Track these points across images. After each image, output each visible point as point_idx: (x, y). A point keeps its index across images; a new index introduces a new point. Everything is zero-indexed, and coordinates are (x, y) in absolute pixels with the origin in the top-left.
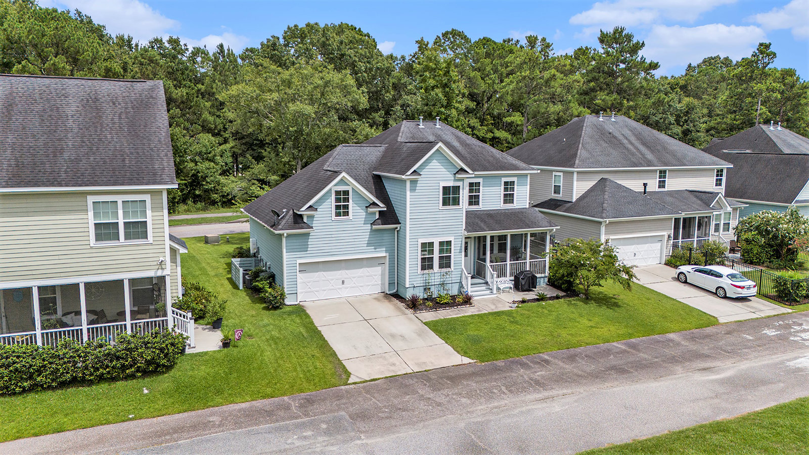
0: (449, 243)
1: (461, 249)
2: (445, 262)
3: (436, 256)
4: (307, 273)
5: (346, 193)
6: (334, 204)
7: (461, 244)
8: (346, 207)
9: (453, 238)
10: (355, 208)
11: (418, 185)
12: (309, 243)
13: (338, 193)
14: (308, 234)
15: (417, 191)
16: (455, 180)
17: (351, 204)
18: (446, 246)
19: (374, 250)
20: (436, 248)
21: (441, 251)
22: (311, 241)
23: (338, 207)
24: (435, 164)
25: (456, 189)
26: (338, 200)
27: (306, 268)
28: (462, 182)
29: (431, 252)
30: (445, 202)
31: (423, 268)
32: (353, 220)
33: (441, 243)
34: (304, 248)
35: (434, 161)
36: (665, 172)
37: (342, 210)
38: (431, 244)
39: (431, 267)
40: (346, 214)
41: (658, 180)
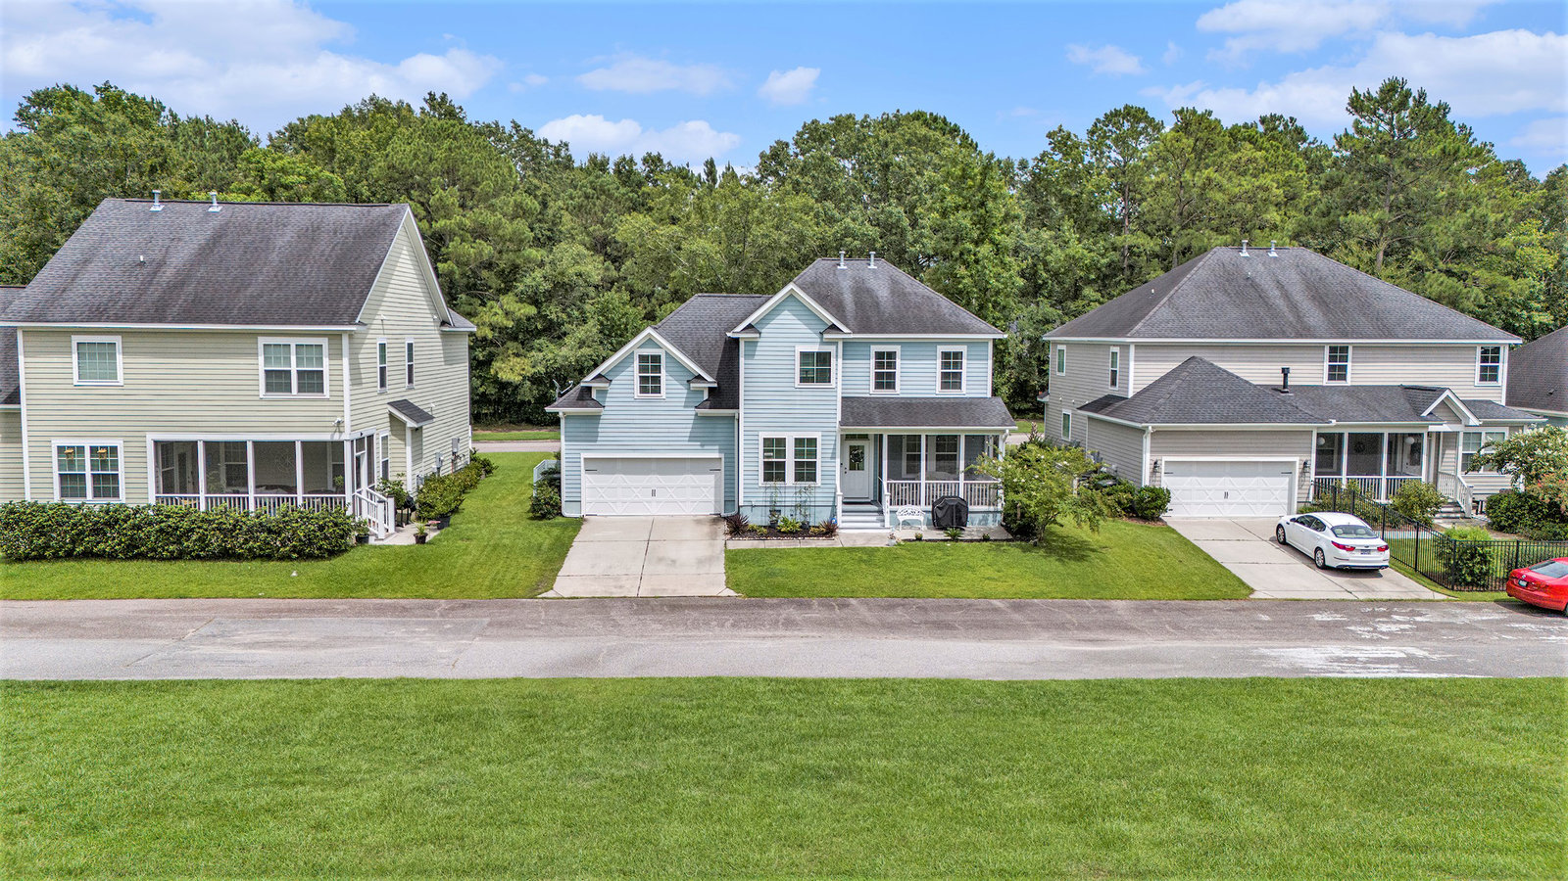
0: (812, 442)
1: (834, 453)
2: (806, 472)
3: (790, 461)
4: (599, 473)
5: (656, 359)
6: (637, 375)
7: (835, 445)
8: (657, 380)
9: (820, 434)
10: (669, 382)
11: (758, 349)
12: (599, 430)
13: (643, 358)
14: (597, 418)
15: (756, 357)
16: (823, 343)
17: (663, 374)
18: (806, 446)
19: (699, 448)
20: (790, 448)
21: (798, 454)
22: (602, 428)
23: (643, 379)
24: (786, 317)
25: (824, 358)
26: (642, 369)
27: (595, 466)
28: (834, 347)
29: (782, 453)
30: (806, 376)
31: (768, 477)
32: (667, 400)
33: (799, 442)
34: (592, 437)
35: (786, 312)
36: (1344, 349)
37: (650, 384)
38: (781, 442)
39: (781, 477)
40: (657, 390)
41: (1327, 364)
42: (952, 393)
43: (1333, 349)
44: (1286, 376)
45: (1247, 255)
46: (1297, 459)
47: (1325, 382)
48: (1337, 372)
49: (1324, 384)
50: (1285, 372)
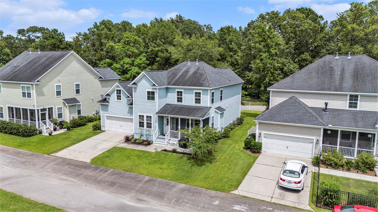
0: (150, 117)
1: (156, 121)
2: (149, 125)
3: (145, 122)
4: (110, 120)
5: (120, 91)
6: (116, 95)
7: (156, 118)
8: (120, 96)
9: (152, 115)
10: (123, 97)
11: (137, 90)
12: (108, 109)
13: (117, 90)
14: (108, 105)
15: (137, 92)
16: (153, 89)
17: (122, 95)
18: (149, 118)
19: (130, 115)
20: (145, 118)
21: (147, 120)
22: (109, 108)
23: (118, 96)
24: (144, 81)
25: (153, 93)
26: (117, 93)
27: (109, 118)
28: (156, 90)
29: (143, 120)
30: (149, 98)
31: (140, 126)
32: (123, 102)
33: (147, 117)
34: (107, 110)
35: (143, 80)
36: (357, 96)
37: (119, 98)
38: (143, 116)
39: (143, 126)
40: (120, 99)
41: (348, 102)
42: (198, 105)
43: (351, 96)
44: (326, 105)
45: (338, 58)
46: (315, 138)
47: (347, 108)
48: (353, 105)
49: (347, 109)
50: (326, 104)
